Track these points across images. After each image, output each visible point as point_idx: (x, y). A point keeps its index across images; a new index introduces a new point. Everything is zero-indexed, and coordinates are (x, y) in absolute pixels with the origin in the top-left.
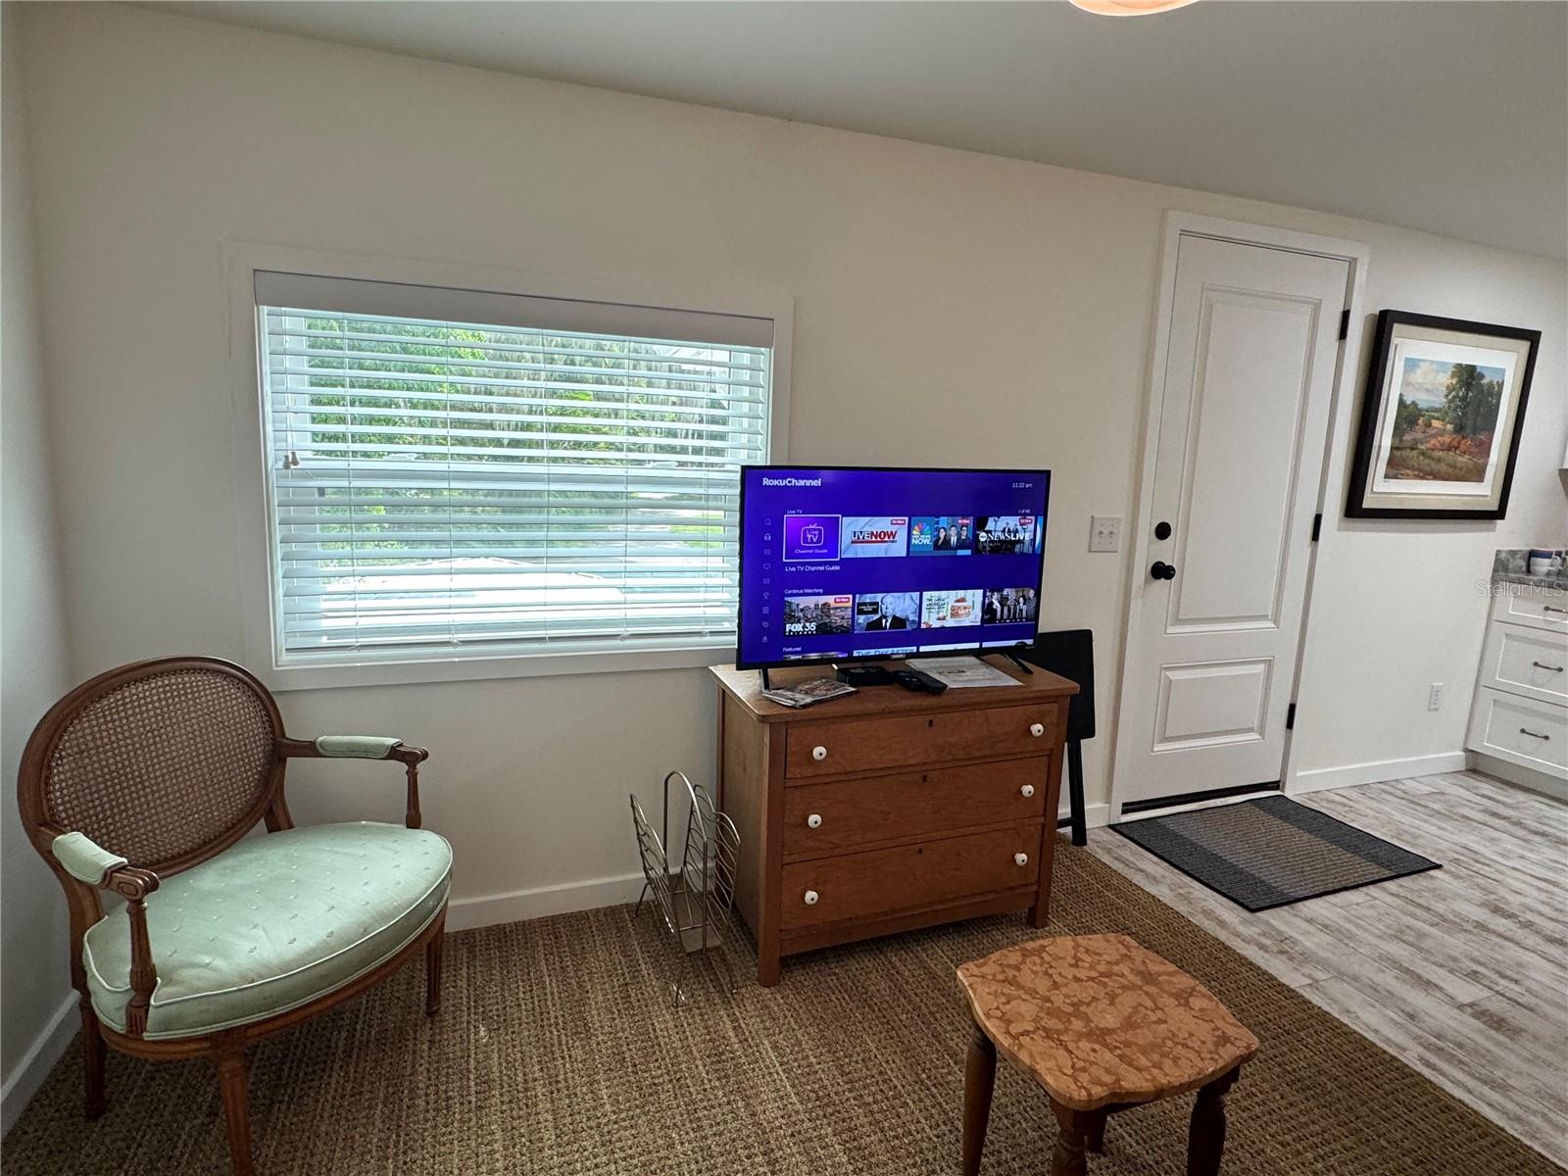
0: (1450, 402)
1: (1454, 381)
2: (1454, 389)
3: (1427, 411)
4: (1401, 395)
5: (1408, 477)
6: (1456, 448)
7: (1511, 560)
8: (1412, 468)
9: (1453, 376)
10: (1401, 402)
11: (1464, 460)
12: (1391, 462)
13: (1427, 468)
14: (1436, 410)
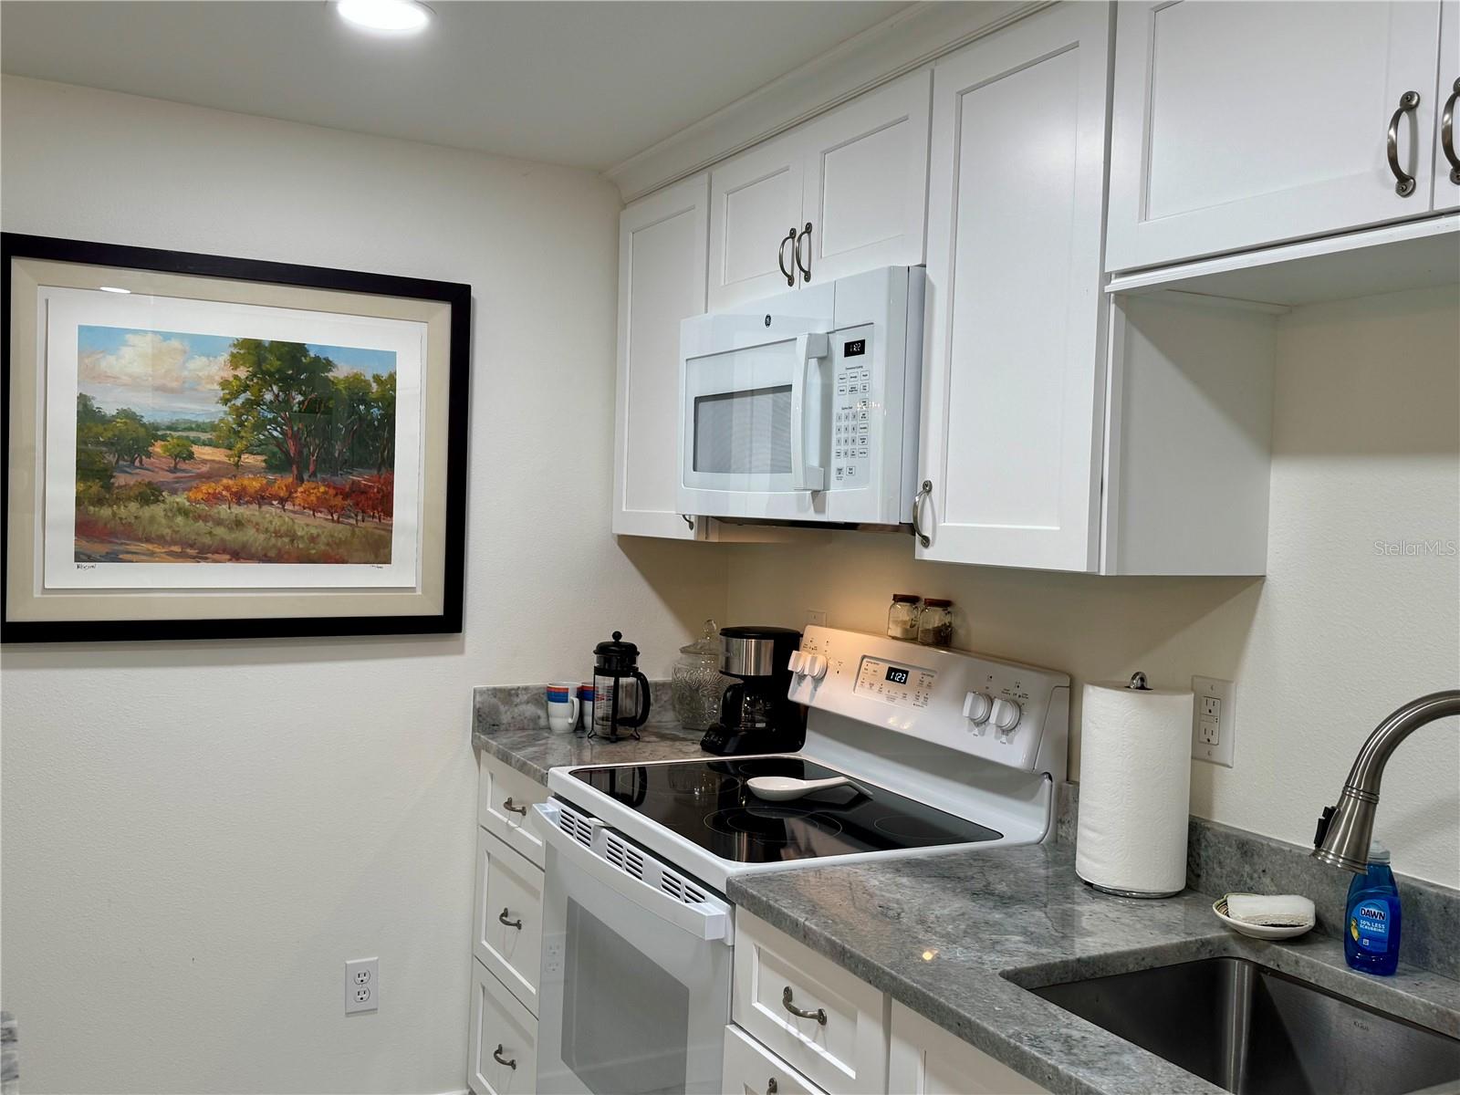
0: (238, 412)
1: (243, 373)
2: (246, 388)
3: (169, 428)
4: (83, 401)
5: (151, 557)
6: (282, 501)
7: (502, 708)
8: (161, 540)
9: (235, 361)
10: (87, 415)
11: (317, 522)
12: (85, 528)
13: (207, 540)
14: (200, 427)
